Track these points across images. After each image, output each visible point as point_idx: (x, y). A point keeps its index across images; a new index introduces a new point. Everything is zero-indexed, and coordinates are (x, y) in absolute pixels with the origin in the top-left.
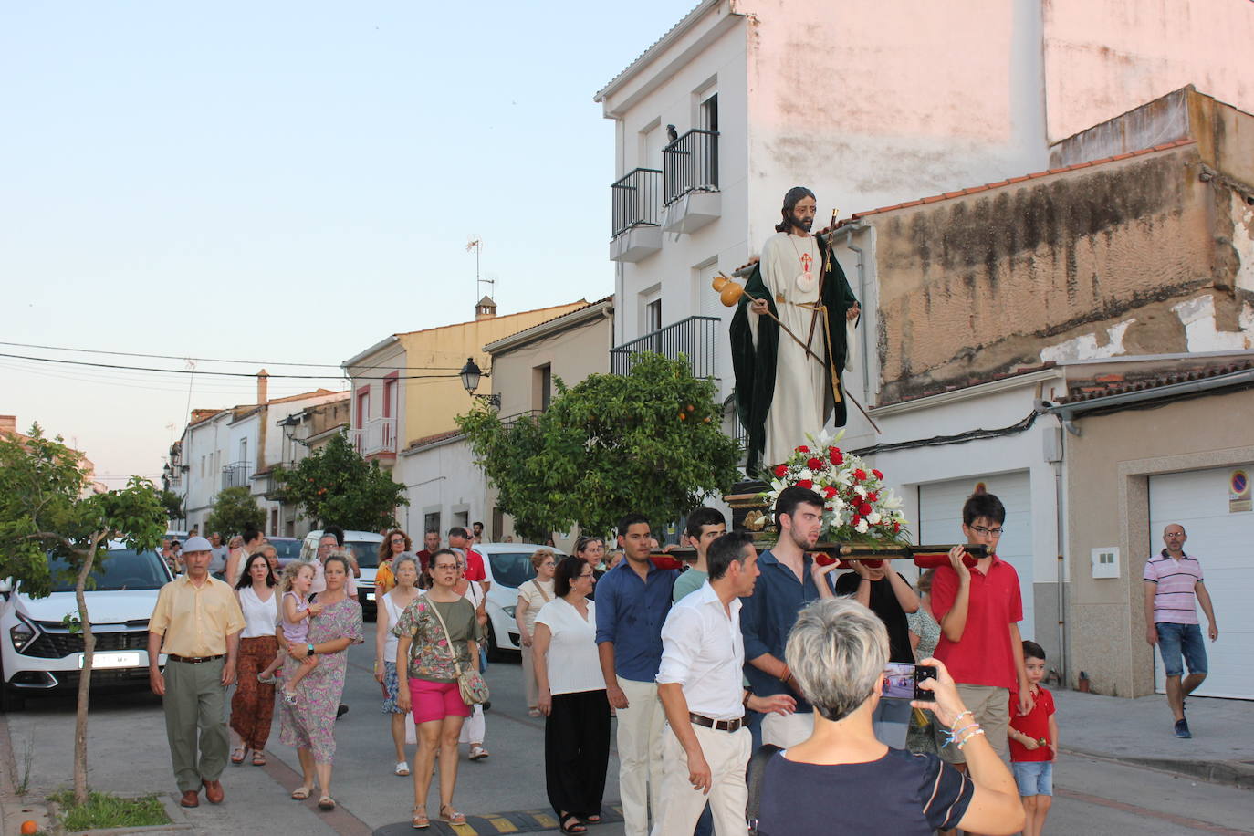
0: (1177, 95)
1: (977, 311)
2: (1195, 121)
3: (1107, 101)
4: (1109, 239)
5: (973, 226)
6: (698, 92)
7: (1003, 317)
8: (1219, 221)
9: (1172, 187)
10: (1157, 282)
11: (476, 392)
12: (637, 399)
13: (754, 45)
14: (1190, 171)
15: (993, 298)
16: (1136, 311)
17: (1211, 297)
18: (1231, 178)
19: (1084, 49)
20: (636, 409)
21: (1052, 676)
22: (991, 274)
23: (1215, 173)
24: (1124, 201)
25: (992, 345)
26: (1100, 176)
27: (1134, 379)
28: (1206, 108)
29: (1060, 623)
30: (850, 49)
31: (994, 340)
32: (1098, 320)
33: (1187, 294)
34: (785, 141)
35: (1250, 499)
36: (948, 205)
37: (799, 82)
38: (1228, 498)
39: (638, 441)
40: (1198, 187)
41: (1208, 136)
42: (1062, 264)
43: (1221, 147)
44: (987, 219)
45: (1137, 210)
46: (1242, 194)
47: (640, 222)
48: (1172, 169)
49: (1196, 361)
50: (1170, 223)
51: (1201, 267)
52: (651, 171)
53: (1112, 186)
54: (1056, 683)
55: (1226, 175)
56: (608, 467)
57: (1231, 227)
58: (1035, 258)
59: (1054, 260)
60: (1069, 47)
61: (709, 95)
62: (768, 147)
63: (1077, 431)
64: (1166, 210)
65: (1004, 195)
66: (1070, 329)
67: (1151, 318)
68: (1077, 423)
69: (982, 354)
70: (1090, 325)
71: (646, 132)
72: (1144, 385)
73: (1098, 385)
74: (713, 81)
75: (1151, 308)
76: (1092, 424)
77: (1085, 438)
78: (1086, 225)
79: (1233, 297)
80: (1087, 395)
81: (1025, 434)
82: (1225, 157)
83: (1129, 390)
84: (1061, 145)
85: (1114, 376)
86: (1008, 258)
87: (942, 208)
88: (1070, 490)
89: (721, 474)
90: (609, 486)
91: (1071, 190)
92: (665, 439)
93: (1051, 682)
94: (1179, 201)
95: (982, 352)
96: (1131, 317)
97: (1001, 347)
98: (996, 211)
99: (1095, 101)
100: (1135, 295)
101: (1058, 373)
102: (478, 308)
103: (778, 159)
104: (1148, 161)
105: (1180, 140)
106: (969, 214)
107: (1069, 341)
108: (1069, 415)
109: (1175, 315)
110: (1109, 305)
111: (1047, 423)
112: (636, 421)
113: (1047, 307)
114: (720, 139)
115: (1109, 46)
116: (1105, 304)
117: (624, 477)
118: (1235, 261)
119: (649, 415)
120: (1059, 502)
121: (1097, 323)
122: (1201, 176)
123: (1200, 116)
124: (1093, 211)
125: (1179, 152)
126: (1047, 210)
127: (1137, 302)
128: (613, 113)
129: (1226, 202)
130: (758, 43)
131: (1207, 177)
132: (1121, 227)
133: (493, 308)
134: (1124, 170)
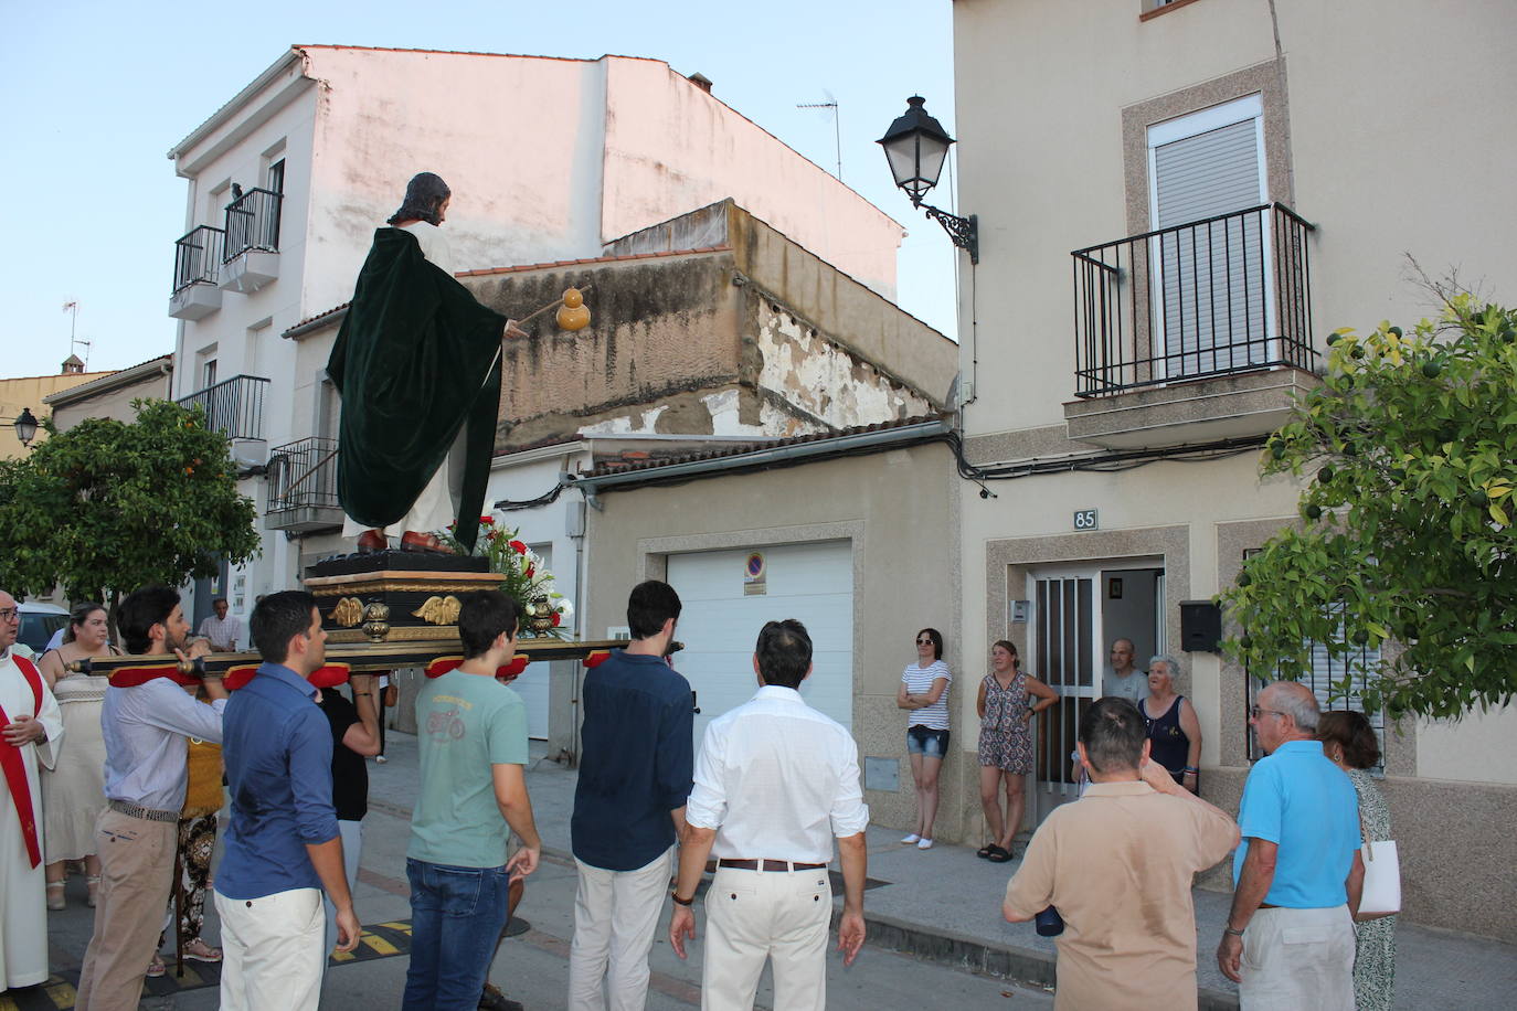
0: (718, 206)
1: (518, 385)
2: (733, 231)
3: (658, 211)
4: (648, 329)
5: (519, 302)
6: (268, 155)
7: (542, 394)
8: (748, 323)
9: (708, 287)
10: (690, 373)
11: (32, 443)
12: (131, 448)
13: (324, 111)
14: (727, 273)
15: (534, 374)
16: (669, 399)
17: (737, 392)
18: (760, 286)
19: (641, 163)
20: (129, 458)
21: (563, 756)
22: (534, 351)
23: (747, 280)
24: (665, 294)
25: (529, 420)
26: (644, 269)
27: (658, 457)
28: (743, 220)
29: (573, 702)
30: (421, 129)
31: (533, 416)
32: (633, 404)
33: (716, 387)
34: (347, 209)
35: (764, 582)
36: (497, 280)
37: (367, 153)
38: (743, 580)
39: (127, 494)
40: (731, 290)
41: (743, 246)
42: (603, 348)
43: (753, 258)
44: (534, 298)
45: (676, 305)
46: (769, 302)
47: (199, 280)
48: (710, 271)
49: (720, 444)
50: (704, 320)
51: (729, 363)
52: (215, 230)
53: (655, 280)
54: (567, 763)
55: (756, 283)
56: (91, 522)
57: (758, 330)
58: (577, 340)
59: (596, 343)
60: (627, 158)
61: (277, 160)
62: (329, 213)
63: (600, 507)
64: (702, 308)
65: (552, 276)
66: (606, 411)
67: (682, 406)
68: (599, 498)
69: (520, 428)
70: (626, 408)
71: (217, 193)
72: (667, 461)
73: (624, 460)
74: (281, 145)
75: (683, 397)
76: (615, 500)
77: (608, 514)
78: (628, 313)
79: (756, 393)
80: (611, 469)
81: (550, 508)
82: (756, 267)
83: (653, 466)
84: (613, 244)
85: (641, 454)
86: (551, 337)
87: (491, 282)
88: (589, 565)
89: (228, 535)
90: (90, 542)
91: (616, 279)
92: (162, 493)
93: (562, 762)
94: (713, 300)
95: (520, 427)
96: (665, 404)
97: (539, 423)
98: (543, 290)
99: (647, 210)
100: (669, 383)
101: (584, 446)
102: (65, 365)
103: (338, 225)
104: (689, 260)
105: (719, 245)
106: (516, 290)
107: (605, 422)
108: (593, 490)
109: (704, 406)
110: (645, 391)
111: (572, 496)
112: (129, 472)
113: (586, 388)
114: (283, 200)
115: (662, 163)
116: (641, 390)
117: (112, 533)
118: (760, 361)
119: (144, 465)
120: (579, 579)
121: (632, 407)
122: (734, 280)
123: (737, 226)
124: (636, 301)
125: (717, 256)
126: (592, 296)
127: (671, 390)
128: (185, 171)
129: (755, 307)
130: (328, 109)
131: (739, 282)
132: (660, 319)
133: (80, 367)
134: (667, 266)
